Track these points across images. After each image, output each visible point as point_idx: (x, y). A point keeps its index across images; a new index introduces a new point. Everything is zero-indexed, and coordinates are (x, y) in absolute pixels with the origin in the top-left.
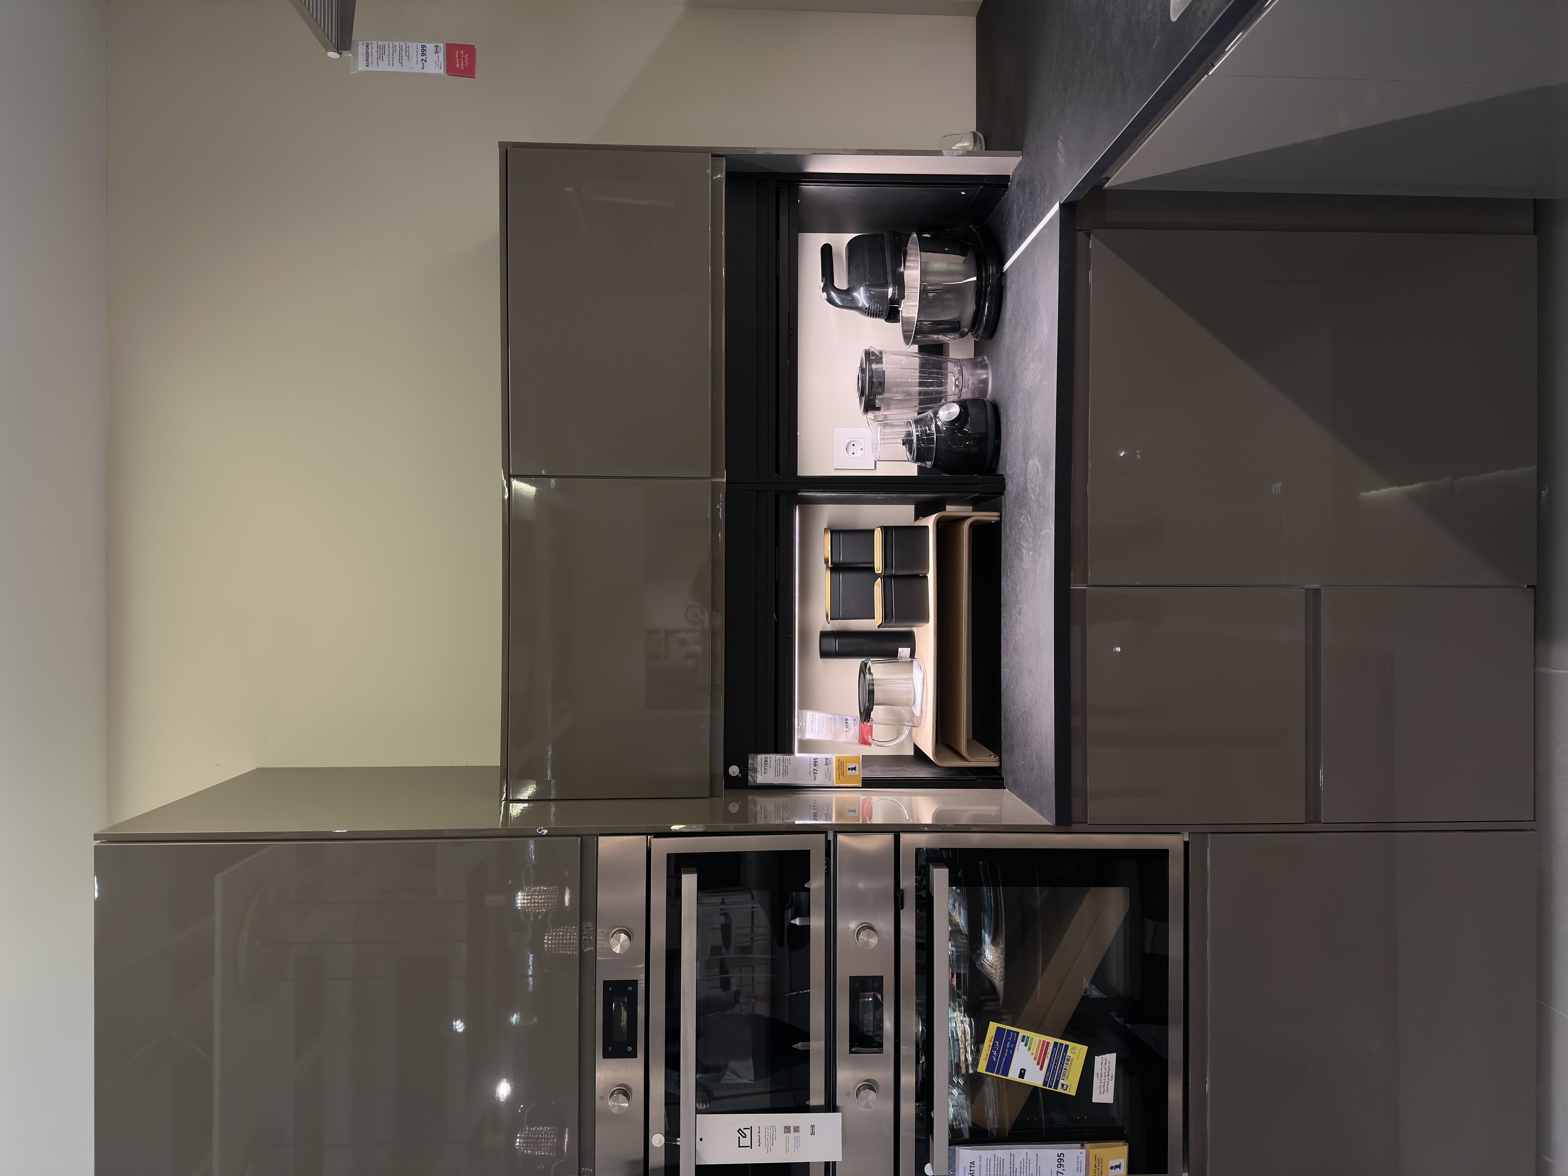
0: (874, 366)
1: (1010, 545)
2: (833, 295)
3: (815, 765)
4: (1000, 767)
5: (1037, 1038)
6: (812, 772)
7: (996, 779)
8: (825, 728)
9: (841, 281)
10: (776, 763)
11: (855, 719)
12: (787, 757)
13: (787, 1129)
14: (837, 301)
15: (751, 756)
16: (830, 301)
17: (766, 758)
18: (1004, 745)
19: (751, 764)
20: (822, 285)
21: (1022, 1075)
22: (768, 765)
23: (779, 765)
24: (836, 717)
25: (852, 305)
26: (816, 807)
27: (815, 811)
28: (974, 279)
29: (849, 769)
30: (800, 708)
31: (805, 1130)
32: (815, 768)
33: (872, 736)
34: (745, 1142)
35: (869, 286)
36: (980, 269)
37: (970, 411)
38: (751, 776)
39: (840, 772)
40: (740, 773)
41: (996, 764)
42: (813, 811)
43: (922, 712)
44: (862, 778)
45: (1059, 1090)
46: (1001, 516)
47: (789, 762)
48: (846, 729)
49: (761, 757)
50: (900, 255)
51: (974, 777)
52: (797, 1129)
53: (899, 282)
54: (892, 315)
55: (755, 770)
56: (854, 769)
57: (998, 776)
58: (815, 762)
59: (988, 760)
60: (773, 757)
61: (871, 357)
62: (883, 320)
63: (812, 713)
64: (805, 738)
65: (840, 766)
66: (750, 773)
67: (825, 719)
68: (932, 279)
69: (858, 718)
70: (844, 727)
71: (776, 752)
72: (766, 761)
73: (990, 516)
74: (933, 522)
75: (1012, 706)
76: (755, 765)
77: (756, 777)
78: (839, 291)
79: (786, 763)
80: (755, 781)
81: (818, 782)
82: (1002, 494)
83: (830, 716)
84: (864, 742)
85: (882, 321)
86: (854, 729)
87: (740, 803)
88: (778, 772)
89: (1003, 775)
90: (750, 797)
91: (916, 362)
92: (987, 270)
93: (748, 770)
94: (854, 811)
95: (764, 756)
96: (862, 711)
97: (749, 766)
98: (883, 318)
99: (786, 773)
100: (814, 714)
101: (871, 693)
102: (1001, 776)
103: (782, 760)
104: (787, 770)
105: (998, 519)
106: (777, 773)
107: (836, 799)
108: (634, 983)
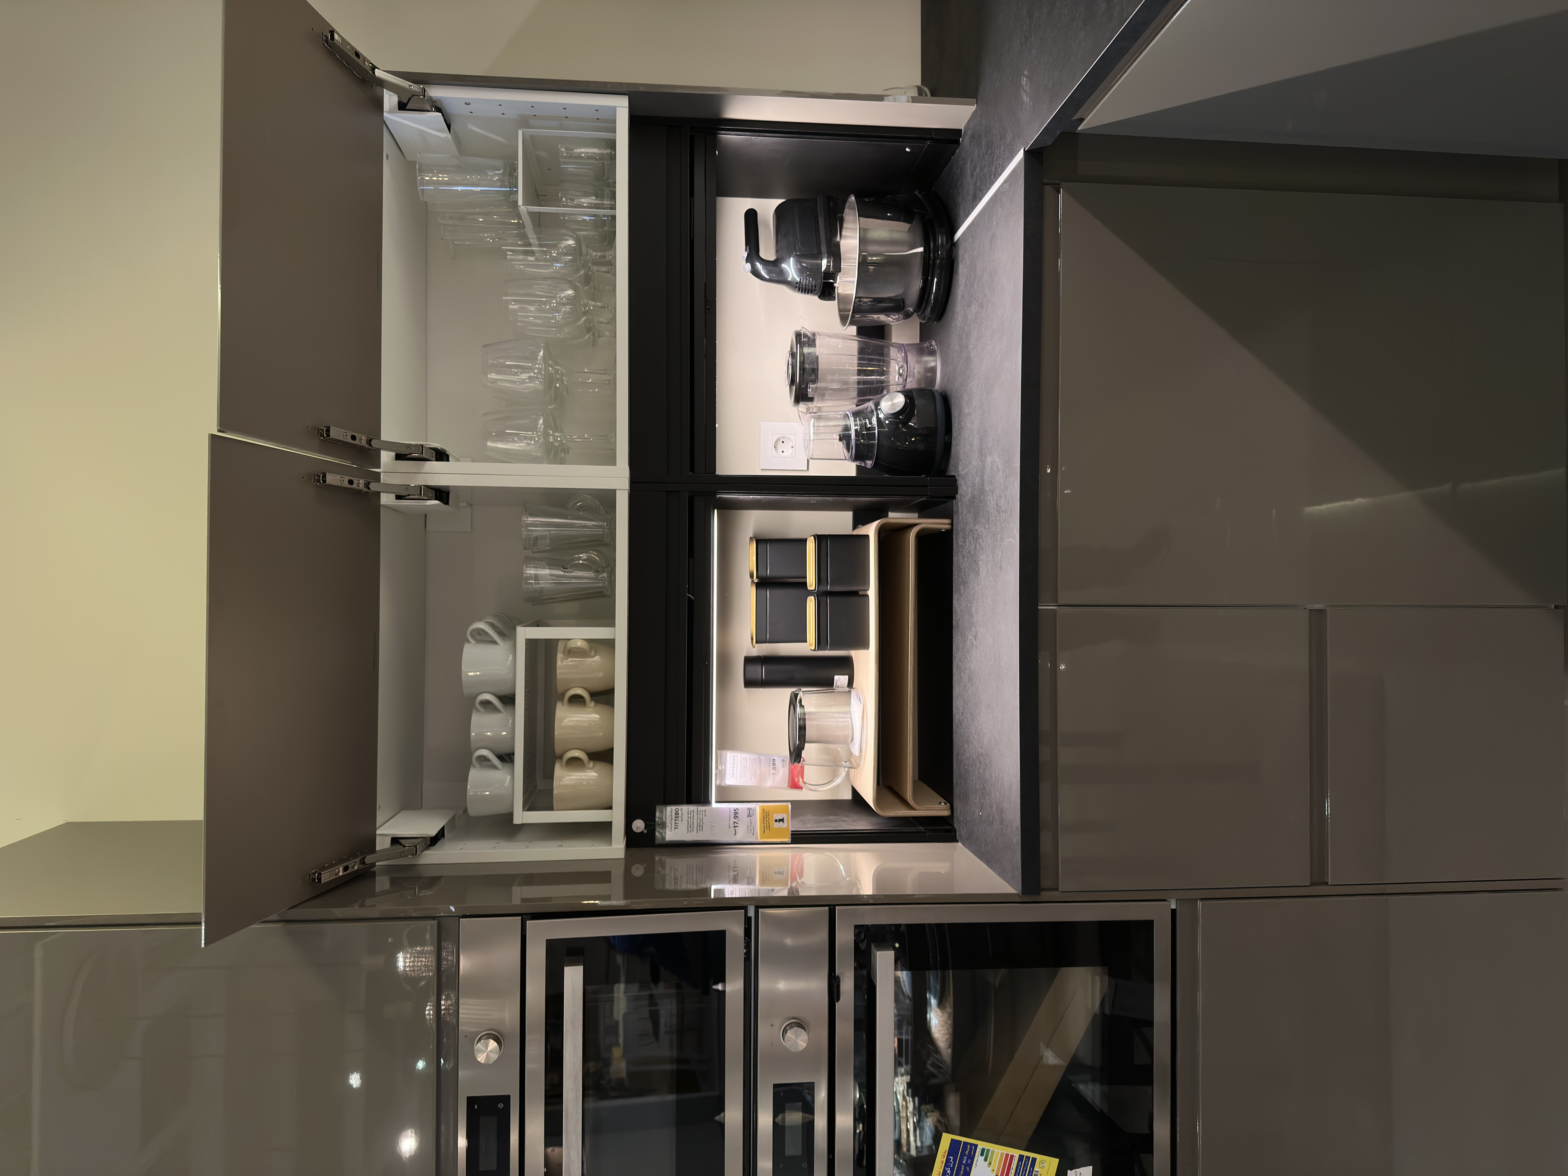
0: (806, 350)
1: (963, 557)
2: (759, 266)
3: (736, 817)
4: (952, 816)
5: (999, 1151)
6: (732, 825)
7: (948, 831)
8: (748, 771)
9: (767, 251)
10: (689, 816)
11: (783, 759)
12: (701, 808)
14: (763, 273)
15: (658, 808)
16: (755, 273)
17: (677, 810)
18: (956, 791)
19: (659, 818)
20: (746, 255)
22: (680, 819)
23: (692, 817)
24: (762, 758)
25: (780, 278)
26: (737, 869)
27: (735, 873)
28: (921, 249)
29: (776, 821)
30: (717, 749)
32: (736, 820)
33: (803, 778)
35: (800, 257)
36: (927, 240)
37: (916, 402)
38: (659, 832)
39: (765, 825)
40: (645, 828)
41: (946, 813)
42: (732, 873)
43: (861, 751)
44: (792, 831)
46: (952, 524)
47: (704, 814)
48: (774, 772)
49: (670, 810)
50: (835, 223)
51: (922, 829)
53: (835, 254)
54: (827, 291)
55: (663, 825)
56: (782, 820)
57: (950, 827)
58: (736, 813)
59: (937, 809)
60: (685, 809)
61: (802, 339)
62: (816, 298)
63: (733, 754)
64: (725, 784)
65: (765, 817)
66: (658, 829)
67: (748, 760)
68: (873, 248)
69: (787, 757)
70: (771, 769)
71: (689, 801)
72: (677, 814)
73: (940, 524)
74: (875, 531)
75: (966, 745)
76: (664, 819)
77: (665, 833)
78: (765, 262)
79: (701, 816)
80: (663, 838)
81: (739, 838)
82: (954, 498)
83: (755, 756)
84: (795, 785)
85: (814, 299)
86: (783, 771)
87: (645, 865)
88: (692, 827)
89: (955, 825)
90: (657, 858)
91: (853, 346)
92: (935, 241)
93: (655, 825)
94: (781, 873)
95: (674, 808)
96: (792, 750)
97: (657, 820)
98: (816, 294)
99: (700, 827)
100: (736, 755)
101: (802, 728)
102: (953, 826)
103: (696, 812)
104: (701, 824)
105: (948, 527)
106: (690, 828)
107: (761, 858)
108: (506, 1099)
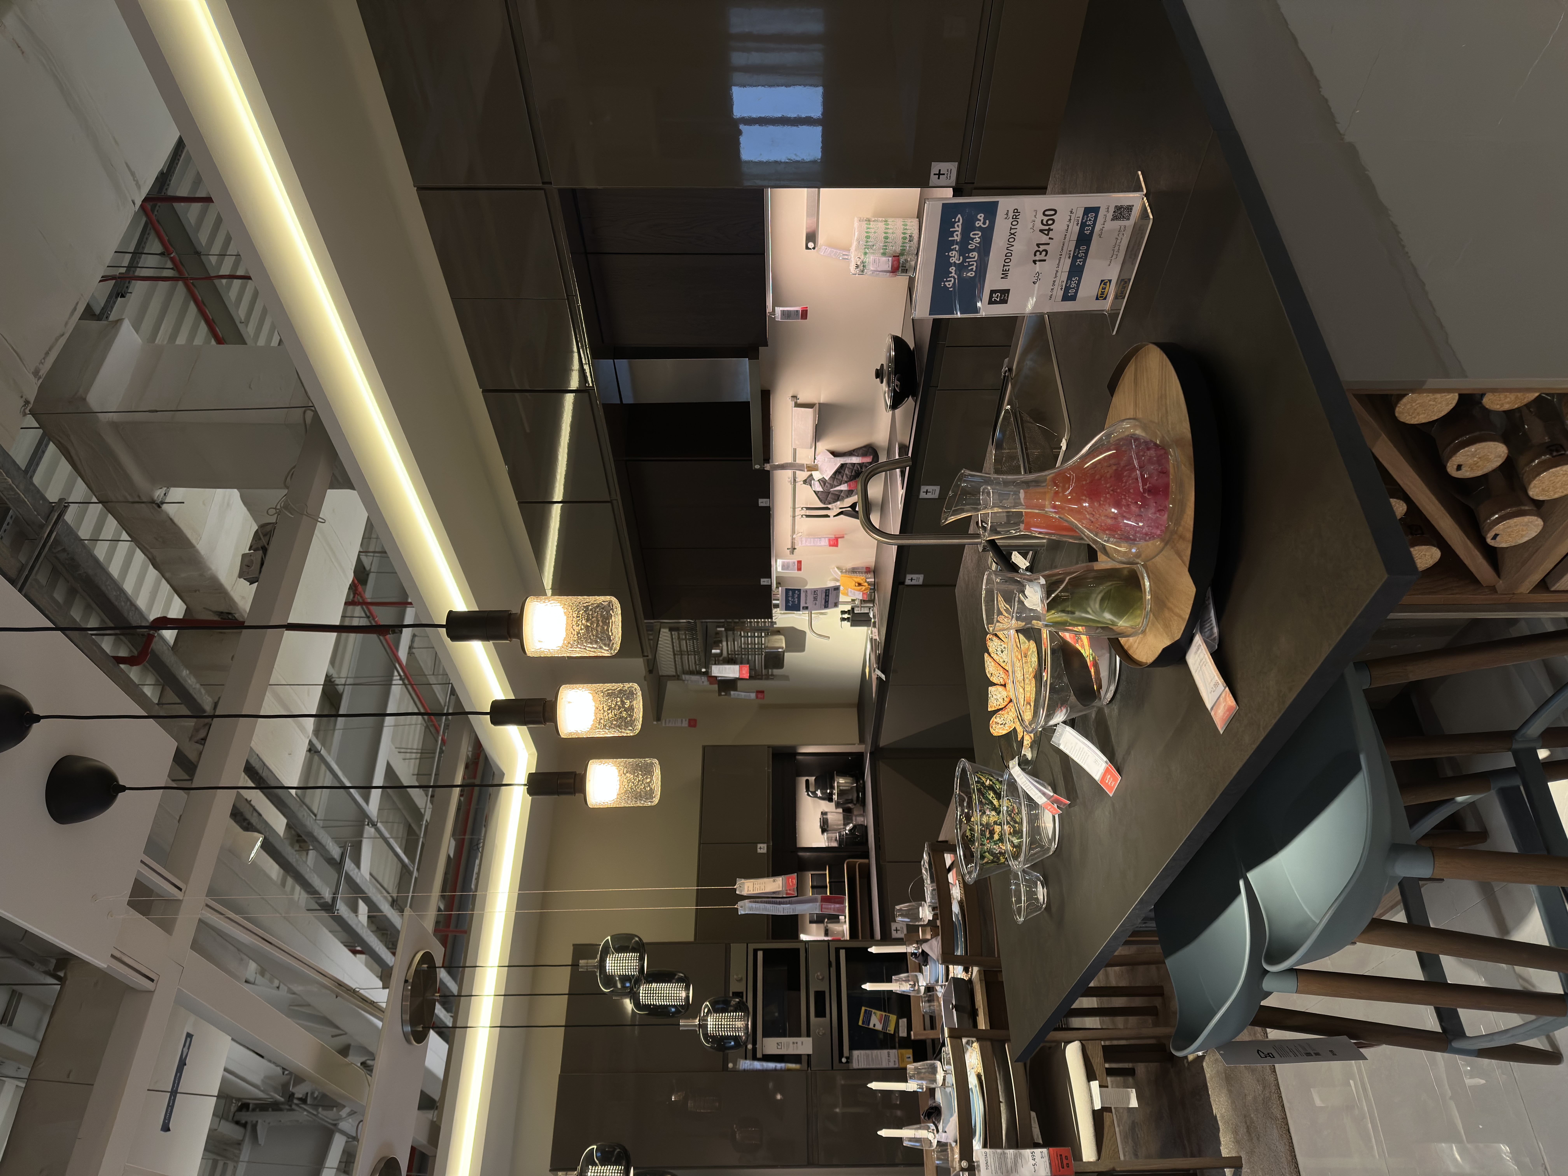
0: (824, 817)
2: (810, 793)
5: (879, 1013)
13: (794, 1043)
14: (811, 794)
16: (808, 795)
20: (806, 792)
21: (874, 1025)
25: (816, 796)
28: (854, 785)
31: (800, 1043)
34: (780, 1047)
35: (822, 791)
45: (888, 1032)
46: (869, 860)
50: (832, 780)
52: (797, 1043)
53: (832, 788)
54: (830, 799)
61: (824, 814)
68: (842, 786)
73: (865, 861)
85: (826, 802)
91: (841, 817)
98: (827, 800)
108: (742, 993)
